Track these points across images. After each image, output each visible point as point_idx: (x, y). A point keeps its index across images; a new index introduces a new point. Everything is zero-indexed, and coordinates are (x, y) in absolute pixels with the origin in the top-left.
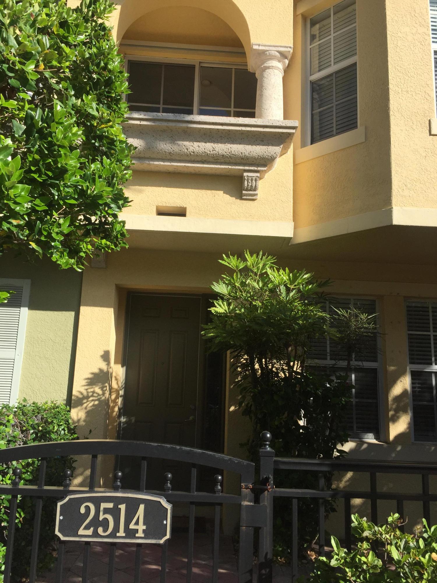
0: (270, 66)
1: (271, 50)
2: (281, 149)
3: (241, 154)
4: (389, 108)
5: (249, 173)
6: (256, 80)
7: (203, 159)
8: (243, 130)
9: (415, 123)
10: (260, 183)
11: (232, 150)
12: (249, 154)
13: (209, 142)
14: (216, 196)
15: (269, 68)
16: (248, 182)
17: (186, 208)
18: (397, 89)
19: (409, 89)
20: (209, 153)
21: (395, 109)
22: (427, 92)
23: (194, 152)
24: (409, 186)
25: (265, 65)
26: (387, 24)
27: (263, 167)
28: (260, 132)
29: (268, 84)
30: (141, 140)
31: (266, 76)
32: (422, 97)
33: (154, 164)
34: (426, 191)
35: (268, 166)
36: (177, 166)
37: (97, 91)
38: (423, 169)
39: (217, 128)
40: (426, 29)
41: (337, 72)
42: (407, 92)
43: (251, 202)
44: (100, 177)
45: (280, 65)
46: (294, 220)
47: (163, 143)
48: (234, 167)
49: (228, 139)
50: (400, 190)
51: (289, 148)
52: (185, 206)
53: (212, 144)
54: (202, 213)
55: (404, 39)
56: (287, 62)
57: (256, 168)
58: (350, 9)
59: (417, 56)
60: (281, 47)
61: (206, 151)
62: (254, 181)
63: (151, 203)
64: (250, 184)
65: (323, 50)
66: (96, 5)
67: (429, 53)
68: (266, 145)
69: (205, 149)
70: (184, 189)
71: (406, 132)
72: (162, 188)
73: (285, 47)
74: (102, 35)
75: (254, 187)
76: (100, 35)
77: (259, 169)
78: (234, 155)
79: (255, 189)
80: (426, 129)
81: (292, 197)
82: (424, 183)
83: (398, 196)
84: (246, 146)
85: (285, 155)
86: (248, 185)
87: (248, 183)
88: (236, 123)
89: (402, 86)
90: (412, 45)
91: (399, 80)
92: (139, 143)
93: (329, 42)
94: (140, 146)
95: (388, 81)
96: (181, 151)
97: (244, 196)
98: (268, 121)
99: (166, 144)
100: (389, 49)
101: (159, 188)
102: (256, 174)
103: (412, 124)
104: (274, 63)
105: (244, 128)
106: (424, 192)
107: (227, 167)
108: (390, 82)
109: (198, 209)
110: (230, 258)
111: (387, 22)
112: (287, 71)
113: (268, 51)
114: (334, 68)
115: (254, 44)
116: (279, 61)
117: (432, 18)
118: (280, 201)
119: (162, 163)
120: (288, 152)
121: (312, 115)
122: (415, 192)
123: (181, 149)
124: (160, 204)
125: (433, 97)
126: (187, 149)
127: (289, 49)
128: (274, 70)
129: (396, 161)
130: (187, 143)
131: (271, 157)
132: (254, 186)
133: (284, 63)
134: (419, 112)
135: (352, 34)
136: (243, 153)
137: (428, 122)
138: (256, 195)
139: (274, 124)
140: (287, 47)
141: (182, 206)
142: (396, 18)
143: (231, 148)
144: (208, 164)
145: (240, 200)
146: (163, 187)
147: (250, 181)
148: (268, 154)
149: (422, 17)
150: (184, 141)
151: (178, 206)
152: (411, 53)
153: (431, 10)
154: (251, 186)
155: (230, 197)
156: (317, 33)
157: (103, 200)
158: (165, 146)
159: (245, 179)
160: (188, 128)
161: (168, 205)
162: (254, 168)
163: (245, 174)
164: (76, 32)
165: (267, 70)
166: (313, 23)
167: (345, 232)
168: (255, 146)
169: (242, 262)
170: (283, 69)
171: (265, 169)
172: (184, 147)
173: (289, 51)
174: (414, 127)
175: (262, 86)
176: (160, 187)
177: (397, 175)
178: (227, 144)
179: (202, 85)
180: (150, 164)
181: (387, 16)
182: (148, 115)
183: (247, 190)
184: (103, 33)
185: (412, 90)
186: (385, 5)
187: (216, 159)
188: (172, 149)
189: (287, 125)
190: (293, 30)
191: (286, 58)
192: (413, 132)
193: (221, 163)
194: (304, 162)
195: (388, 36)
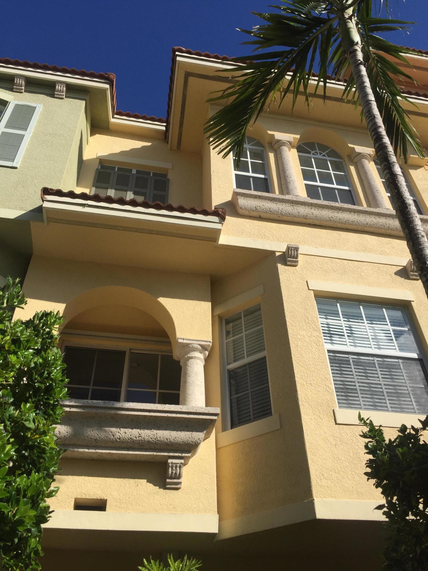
0: (193, 357)
1: (194, 344)
2: (204, 435)
3: (166, 440)
4: (298, 398)
5: (174, 460)
6: (180, 368)
7: (128, 446)
8: (169, 416)
9: (321, 412)
10: (184, 470)
11: (157, 436)
12: (174, 440)
13: (136, 428)
14: (139, 485)
15: (192, 358)
16: (172, 469)
17: (106, 500)
18: (302, 381)
19: (312, 382)
20: (135, 439)
21: (303, 399)
22: (327, 385)
23: (120, 439)
24: (325, 475)
25: (189, 355)
26: (288, 328)
27: (187, 453)
28: (185, 419)
29: (191, 372)
30: (68, 426)
31: (189, 365)
32: (324, 390)
33: (78, 451)
34: (342, 480)
35: (192, 452)
36: (102, 453)
37: (36, 398)
38: (335, 458)
39: (144, 414)
40: (319, 333)
41: (249, 364)
42: (311, 384)
43: (175, 491)
44: (25, 496)
45: (201, 356)
46: (219, 512)
47: (91, 429)
48: (159, 454)
49: (154, 425)
50: (318, 480)
51: (211, 432)
52: (105, 498)
53: (139, 430)
54: (123, 506)
55: (303, 340)
56: (207, 353)
57: (180, 455)
58: (257, 314)
59: (314, 354)
60: (202, 341)
61: (132, 437)
62: (178, 468)
63: (70, 495)
64: (174, 472)
65: (237, 345)
66: (48, 317)
67: (324, 352)
68: (190, 431)
69: (131, 435)
70: (106, 478)
71: (315, 421)
72: (83, 477)
73: (206, 341)
74: (49, 342)
75: (178, 475)
76: (46, 342)
77: (184, 455)
78: (160, 441)
79: (179, 477)
80: (331, 418)
81: (216, 485)
82: (338, 472)
83: (317, 486)
84: (171, 431)
85: (208, 439)
86: (172, 473)
87: (172, 471)
88: (163, 410)
89: (306, 379)
90: (309, 345)
91: (303, 374)
92: (66, 430)
93: (242, 338)
94: (67, 432)
95: (294, 374)
96: (107, 437)
97: (168, 485)
98: (192, 407)
99: (92, 431)
100: (291, 348)
101: (80, 477)
102: (180, 460)
103: (319, 414)
104: (197, 354)
105: (169, 415)
106: (339, 481)
107: (152, 453)
108: (295, 375)
109: (119, 501)
110: (151, 563)
111: (288, 326)
112: (207, 360)
113: (191, 344)
114: (246, 360)
115: (179, 339)
116: (201, 353)
117: (321, 324)
118: (205, 490)
119: (86, 450)
120: (211, 436)
121: (231, 400)
122: (332, 482)
123: (107, 436)
124: (79, 497)
125: (333, 390)
126: (113, 436)
127: (209, 343)
128: (196, 360)
129: (310, 449)
130: (114, 430)
131: (195, 443)
132: (178, 473)
133: (205, 354)
134: (323, 403)
135: (260, 333)
136: (168, 439)
137: (332, 412)
138: (180, 483)
139: (198, 411)
140: (207, 342)
141: (103, 498)
142: (294, 324)
143: (157, 434)
144: (133, 451)
145: (164, 489)
146: (85, 476)
147: (174, 468)
148: (192, 440)
149: (314, 324)
150: (112, 428)
151: (99, 498)
152: (310, 351)
153: (320, 318)
154: (176, 473)
155: (154, 486)
156: (231, 330)
157: (24, 526)
158: (93, 433)
159: (169, 466)
160: (116, 414)
161: (88, 497)
162: (179, 454)
163: (170, 461)
164: (26, 346)
165: (190, 360)
166: (228, 322)
167: (270, 527)
168: (180, 432)
169: (165, 568)
170: (204, 359)
171: (189, 455)
172: (110, 433)
173: (209, 345)
174: (322, 416)
175: (186, 374)
176: (82, 476)
177: (313, 464)
178: (153, 430)
179: (131, 367)
180: (74, 451)
181: (287, 322)
182: (78, 402)
183: (171, 478)
184: (50, 341)
185: (315, 382)
186: (284, 313)
187: (142, 445)
188: (98, 435)
189: (210, 412)
190: (211, 328)
191: (207, 350)
192: (321, 421)
193: (146, 450)
194: (226, 446)
195: (289, 338)
